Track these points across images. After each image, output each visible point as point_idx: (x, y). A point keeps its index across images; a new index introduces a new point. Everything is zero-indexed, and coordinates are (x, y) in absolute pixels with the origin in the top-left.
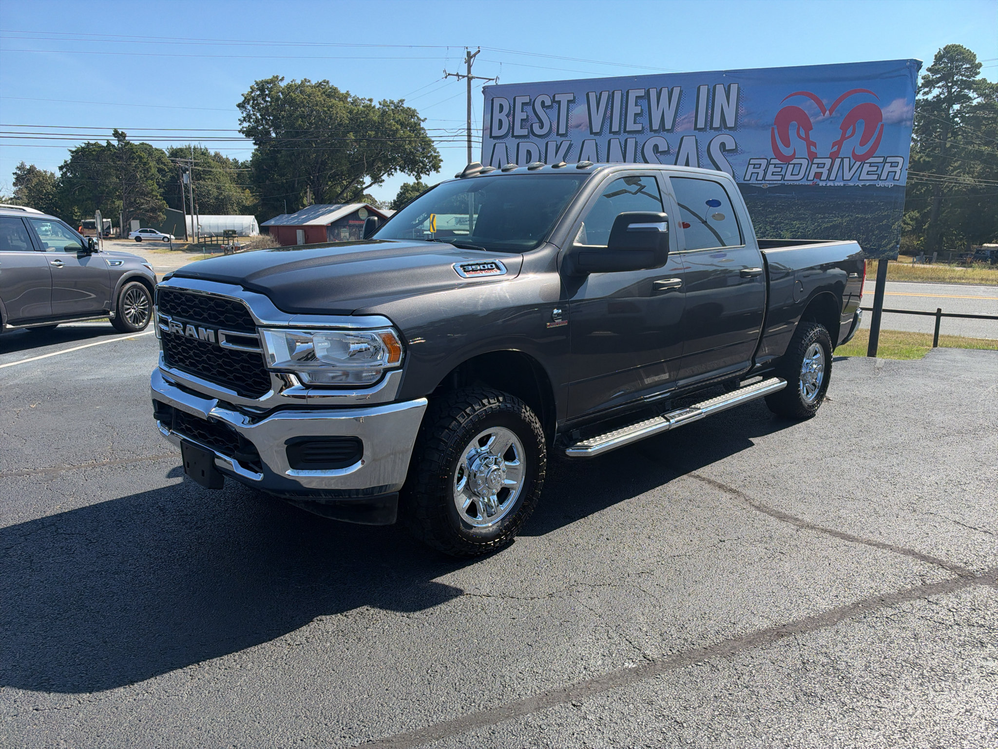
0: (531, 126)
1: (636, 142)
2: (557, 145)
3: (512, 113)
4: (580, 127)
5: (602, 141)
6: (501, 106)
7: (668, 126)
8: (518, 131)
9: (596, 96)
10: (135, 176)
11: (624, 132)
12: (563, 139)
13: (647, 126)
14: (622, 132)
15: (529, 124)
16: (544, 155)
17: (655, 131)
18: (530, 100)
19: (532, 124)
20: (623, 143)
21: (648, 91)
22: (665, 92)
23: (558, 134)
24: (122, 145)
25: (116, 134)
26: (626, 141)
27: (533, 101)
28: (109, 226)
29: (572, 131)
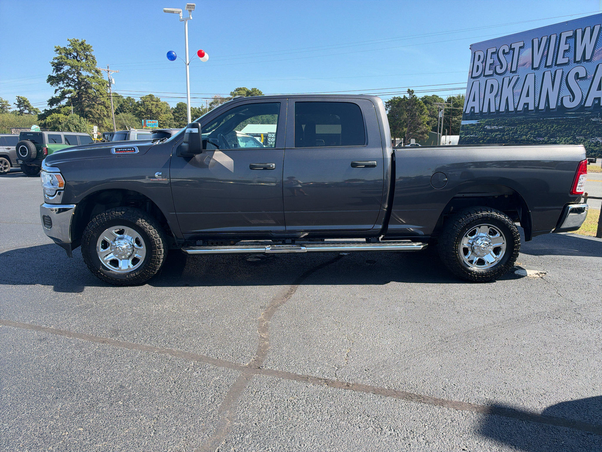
0: (495, 68)
1: (563, 72)
2: (510, 79)
3: (485, 61)
4: (526, 65)
5: (539, 73)
6: (479, 56)
7: (588, 57)
8: (488, 72)
9: (539, 41)
10: (415, 114)
11: (555, 66)
12: (514, 74)
13: (572, 59)
14: (554, 65)
15: (494, 67)
16: (501, 87)
17: (578, 62)
18: (496, 50)
19: (496, 66)
20: (553, 74)
21: (576, 32)
22: (588, 30)
23: (511, 72)
24: (411, 97)
25: (409, 91)
26: (556, 72)
27: (498, 50)
28: (402, 142)
29: (520, 68)
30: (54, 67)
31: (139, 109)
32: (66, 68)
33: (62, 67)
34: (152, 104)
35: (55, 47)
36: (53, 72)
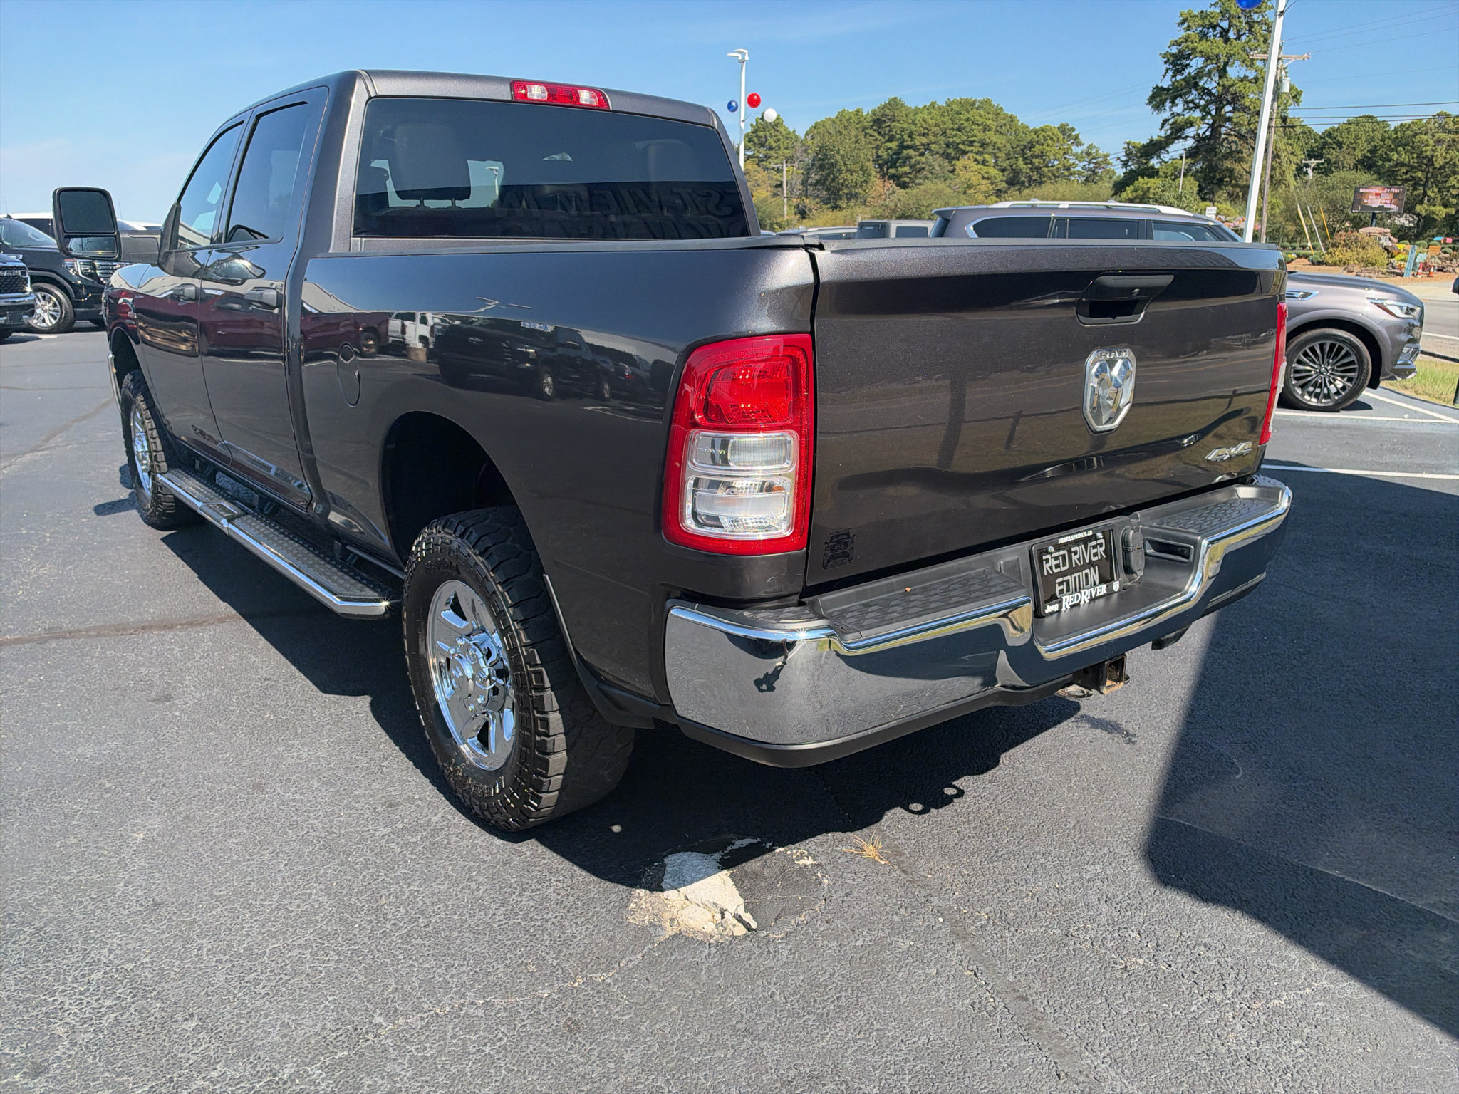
30: (1167, 66)
31: (1395, 157)
32: (1196, 63)
33: (1188, 62)
34: (1439, 142)
35: (1181, 15)
36: (1164, 76)
